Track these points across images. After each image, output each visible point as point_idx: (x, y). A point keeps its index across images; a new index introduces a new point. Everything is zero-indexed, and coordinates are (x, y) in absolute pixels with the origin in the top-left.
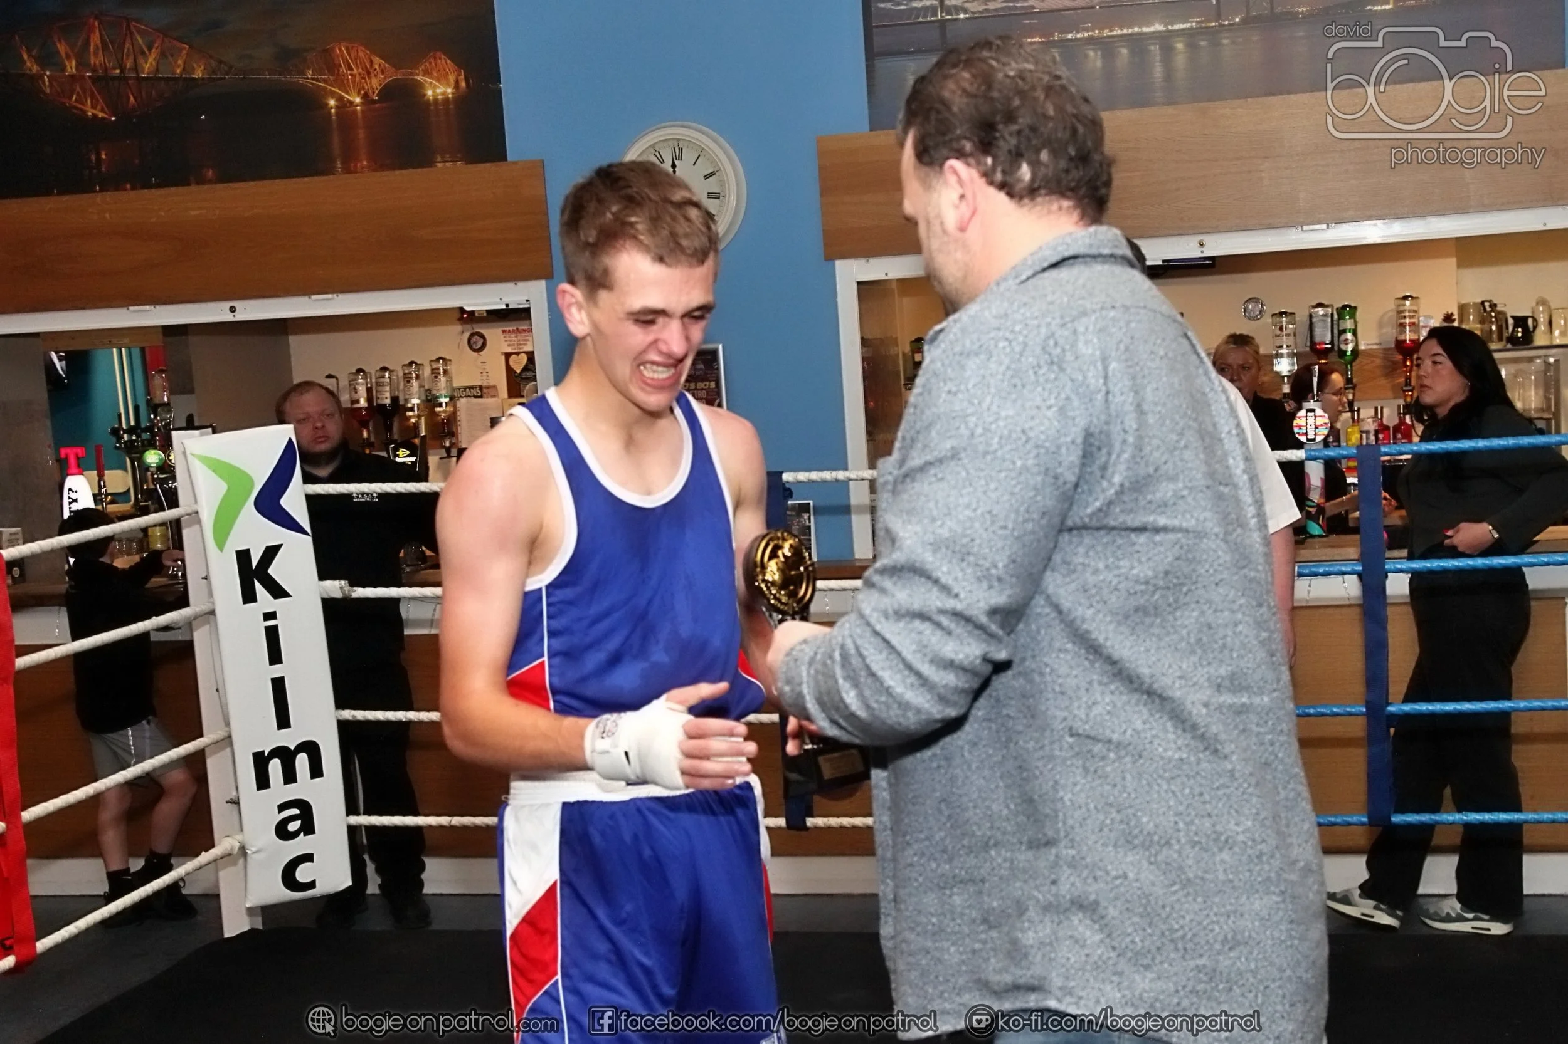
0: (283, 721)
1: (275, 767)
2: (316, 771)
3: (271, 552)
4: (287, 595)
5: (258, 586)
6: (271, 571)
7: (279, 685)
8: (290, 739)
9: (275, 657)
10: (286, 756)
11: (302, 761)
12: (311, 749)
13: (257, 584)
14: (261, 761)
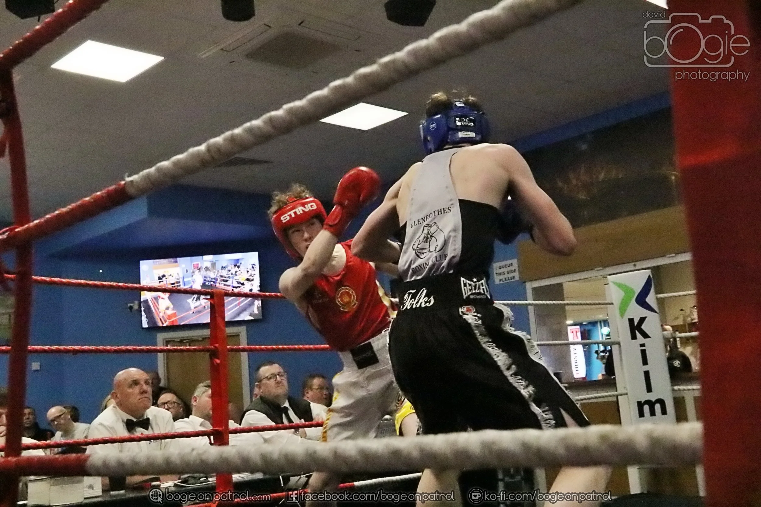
0: (649, 389)
1: (646, 408)
2: (664, 412)
3: (642, 320)
4: (649, 337)
5: (638, 334)
6: (643, 327)
7: (647, 374)
8: (652, 397)
9: (645, 362)
10: (651, 404)
11: (658, 407)
12: (661, 402)
13: (637, 332)
14: (640, 405)
